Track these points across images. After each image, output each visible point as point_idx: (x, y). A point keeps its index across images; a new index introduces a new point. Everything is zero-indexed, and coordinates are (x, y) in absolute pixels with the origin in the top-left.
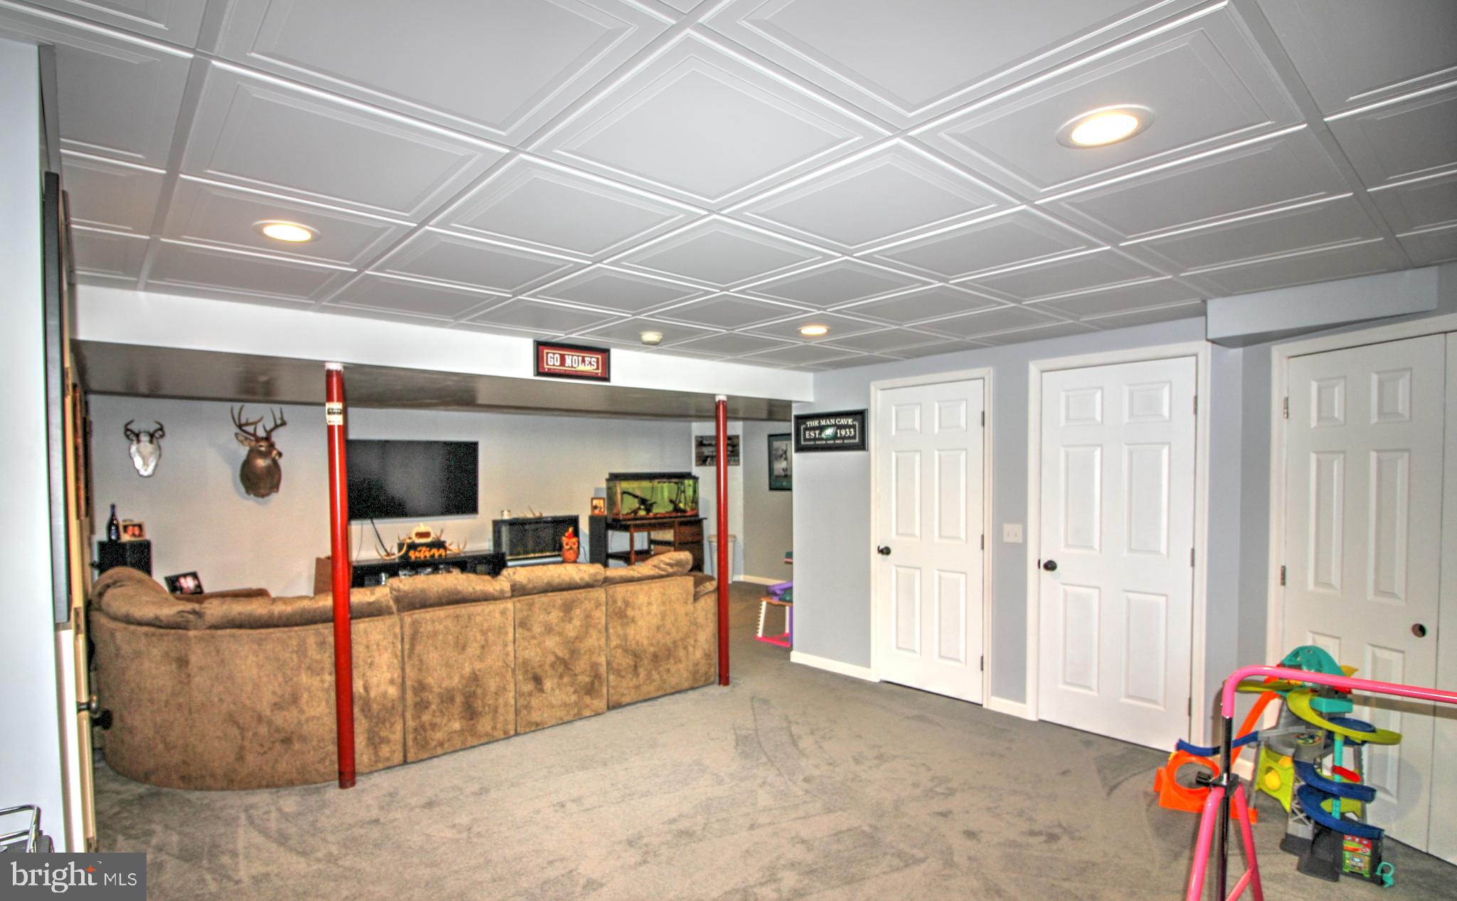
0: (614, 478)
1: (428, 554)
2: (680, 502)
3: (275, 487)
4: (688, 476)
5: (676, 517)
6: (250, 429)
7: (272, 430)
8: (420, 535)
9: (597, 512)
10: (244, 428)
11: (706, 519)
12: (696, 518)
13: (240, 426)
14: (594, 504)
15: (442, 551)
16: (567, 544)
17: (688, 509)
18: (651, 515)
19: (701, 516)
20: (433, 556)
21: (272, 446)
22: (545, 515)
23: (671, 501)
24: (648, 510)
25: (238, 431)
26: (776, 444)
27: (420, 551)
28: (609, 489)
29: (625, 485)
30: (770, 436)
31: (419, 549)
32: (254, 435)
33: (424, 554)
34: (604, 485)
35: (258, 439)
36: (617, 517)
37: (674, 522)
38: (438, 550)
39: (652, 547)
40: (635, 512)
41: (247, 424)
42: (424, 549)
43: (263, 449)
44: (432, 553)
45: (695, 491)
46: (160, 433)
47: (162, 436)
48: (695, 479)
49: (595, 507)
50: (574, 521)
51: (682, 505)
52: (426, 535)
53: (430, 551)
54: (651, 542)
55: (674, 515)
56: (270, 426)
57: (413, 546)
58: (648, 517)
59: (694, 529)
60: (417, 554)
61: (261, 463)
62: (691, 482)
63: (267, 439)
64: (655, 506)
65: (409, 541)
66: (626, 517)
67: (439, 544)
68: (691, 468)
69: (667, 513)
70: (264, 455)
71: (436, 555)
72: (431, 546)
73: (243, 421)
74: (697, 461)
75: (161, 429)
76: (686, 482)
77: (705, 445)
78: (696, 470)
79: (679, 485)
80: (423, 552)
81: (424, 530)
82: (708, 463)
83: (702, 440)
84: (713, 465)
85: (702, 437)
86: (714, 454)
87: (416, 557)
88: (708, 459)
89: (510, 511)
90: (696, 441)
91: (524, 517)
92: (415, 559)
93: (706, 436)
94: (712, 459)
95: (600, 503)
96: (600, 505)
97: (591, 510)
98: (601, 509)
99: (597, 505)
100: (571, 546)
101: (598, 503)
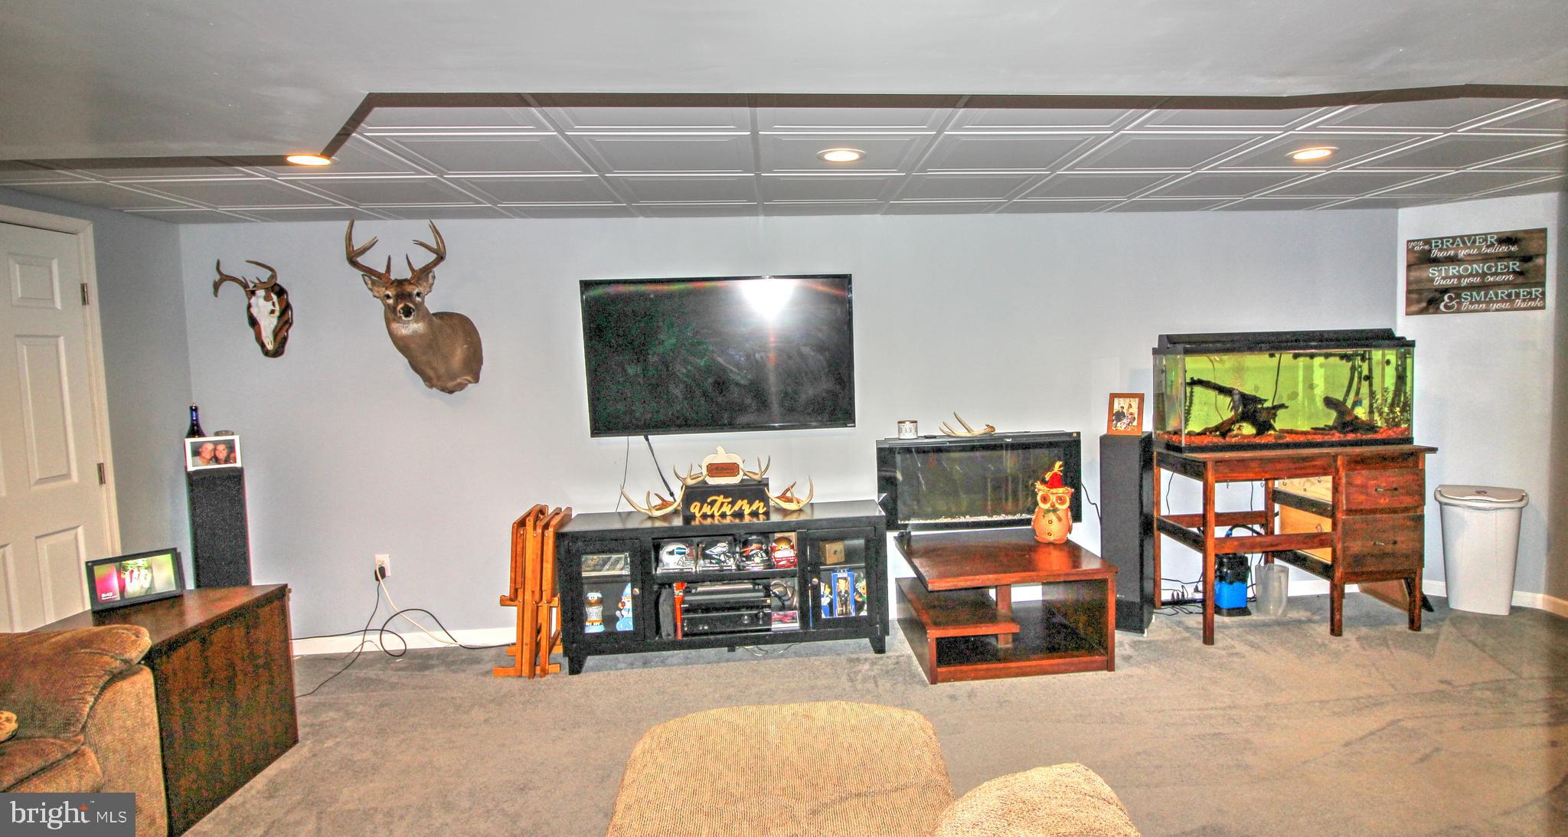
0: (1173, 345)
1: (729, 510)
2: (1357, 403)
4: (1385, 338)
5: (1342, 444)
8: (715, 469)
9: (1121, 426)
11: (1433, 450)
12: (1406, 447)
13: (352, 260)
14: (1116, 407)
15: (759, 506)
16: (1045, 499)
17: (1379, 422)
18: (1270, 437)
19: (1419, 441)
20: (739, 515)
22: (1000, 429)
23: (1329, 402)
24: (1263, 427)
27: (712, 503)
28: (1160, 372)
29: (1198, 366)
31: (710, 500)
32: (385, 276)
33: (720, 510)
34: (1148, 362)
36: (1175, 438)
37: (1335, 457)
38: (751, 503)
39: (1277, 507)
40: (1224, 429)
42: (721, 499)
43: (391, 301)
44: (736, 508)
45: (1401, 378)
48: (1405, 346)
49: (1119, 416)
50: (1068, 447)
51: (1361, 413)
52: (730, 469)
53: (733, 503)
54: (1273, 496)
55: (1337, 437)
57: (699, 492)
58: (1263, 440)
59: (1393, 476)
60: (706, 509)
62: (1391, 355)
64: (1280, 413)
65: (690, 482)
66: (1197, 441)
67: (755, 490)
68: (1395, 322)
69: (1316, 430)
71: (747, 511)
72: (733, 493)
74: (1409, 302)
76: (1377, 355)
77: (1436, 261)
78: (1405, 326)
79: (1358, 361)
80: (717, 505)
81: (722, 458)
82: (1446, 307)
83: (1427, 247)
84: (1458, 311)
85: (1427, 242)
86: (1465, 282)
87: (705, 516)
88: (1446, 297)
89: (916, 422)
90: (1409, 251)
91: (969, 435)
92: (702, 520)
93: (1441, 239)
94: (1458, 296)
95: (1130, 406)
96: (1131, 410)
97: (1110, 421)
98: (1134, 419)
99: (1125, 411)
100: (1053, 506)
101: (1126, 407)
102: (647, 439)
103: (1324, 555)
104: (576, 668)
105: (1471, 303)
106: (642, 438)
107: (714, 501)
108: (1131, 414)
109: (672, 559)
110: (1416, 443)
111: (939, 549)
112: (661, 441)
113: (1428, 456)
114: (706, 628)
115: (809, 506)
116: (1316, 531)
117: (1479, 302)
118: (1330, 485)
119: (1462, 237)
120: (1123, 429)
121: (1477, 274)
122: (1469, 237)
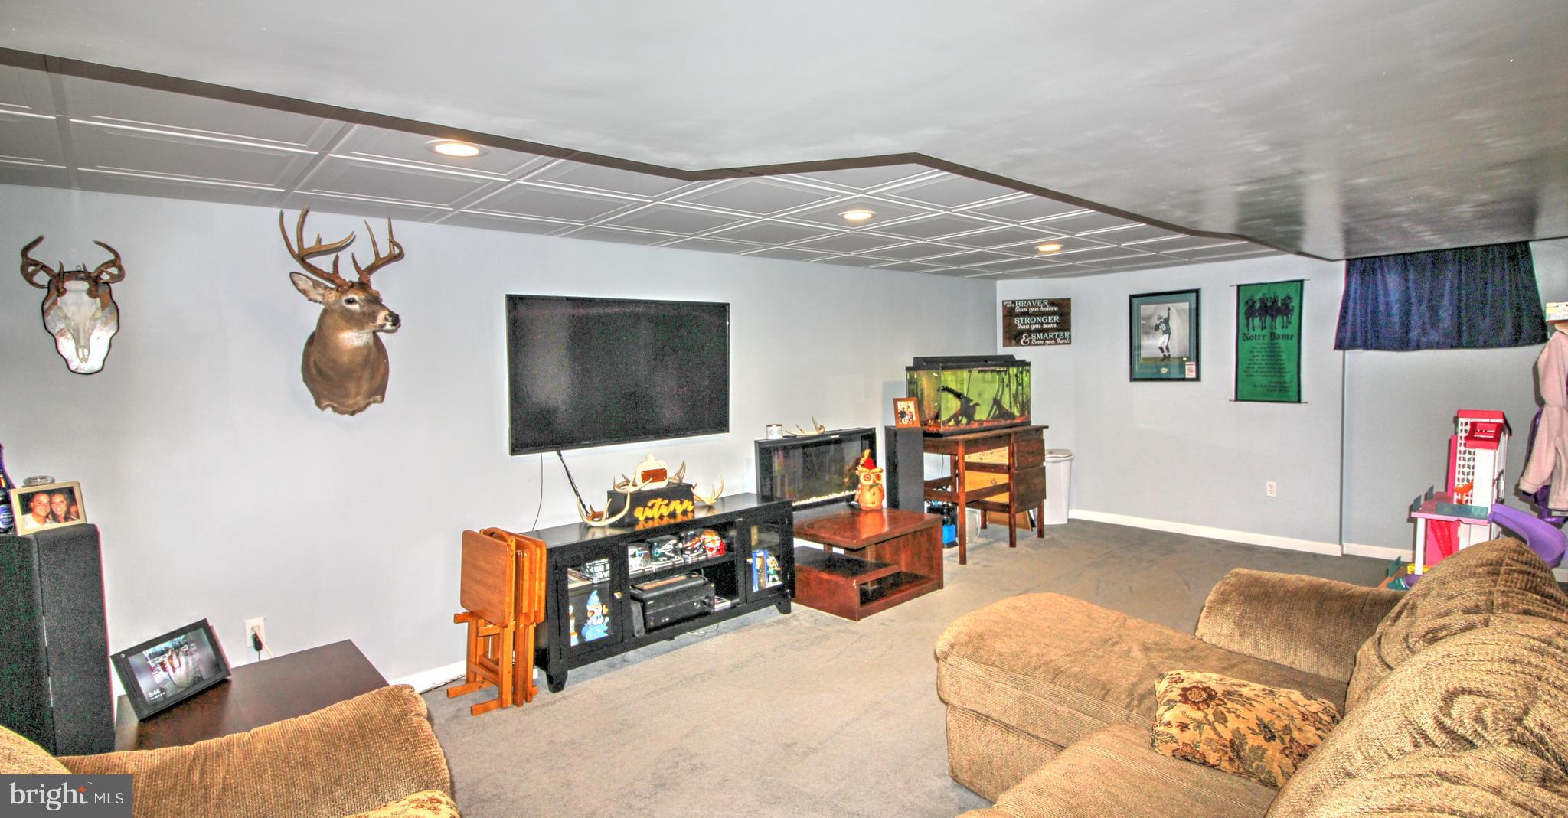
1: (665, 511)
2: (1004, 401)
3: (378, 391)
5: (1003, 426)
6: (324, 263)
7: (372, 269)
8: (648, 475)
9: (901, 421)
10: (312, 261)
13: (302, 258)
14: (900, 409)
15: (687, 505)
17: (1018, 413)
18: (974, 424)
19: (1036, 422)
20: (673, 515)
21: (375, 300)
23: (994, 401)
24: (971, 418)
25: (297, 267)
26: (1146, 309)
27: (652, 507)
28: (912, 382)
30: (1132, 297)
31: (650, 504)
32: (333, 277)
33: (656, 512)
34: (903, 377)
35: (342, 287)
37: (1003, 434)
38: (681, 502)
40: (955, 420)
41: (319, 251)
42: (659, 501)
43: (355, 307)
44: (671, 508)
45: (1024, 385)
46: (114, 270)
47: (120, 277)
49: (903, 414)
50: (869, 437)
51: (1007, 407)
52: (660, 474)
53: (667, 505)
55: (1000, 422)
56: (366, 260)
57: (641, 499)
58: (971, 427)
60: (649, 513)
61: (352, 339)
62: (1017, 370)
63: (363, 286)
64: (977, 408)
65: (630, 489)
66: (944, 429)
67: (683, 492)
69: (992, 419)
70: (357, 321)
71: (679, 511)
72: (668, 494)
73: (309, 242)
75: (116, 262)
76: (1011, 370)
77: (1018, 314)
79: (1003, 374)
80: (656, 508)
81: (653, 465)
82: (1024, 342)
83: (1013, 305)
84: (1030, 344)
85: (1013, 302)
86: (1033, 327)
87: (647, 519)
88: (1024, 336)
89: (781, 425)
90: (1004, 307)
91: (802, 434)
92: (645, 524)
93: (1021, 301)
94: (1030, 336)
95: (909, 407)
96: (909, 410)
97: (897, 418)
98: (913, 416)
99: (905, 410)
100: (874, 482)
101: (906, 408)
102: (560, 455)
103: (1003, 498)
104: (556, 684)
105: (1036, 340)
106: (554, 454)
107: (653, 505)
108: (910, 412)
109: (636, 562)
110: (1032, 424)
111: (820, 521)
112: (574, 456)
113: (1044, 430)
114: (667, 619)
115: (720, 501)
116: (992, 485)
117: (1040, 340)
118: (1007, 452)
119: (1031, 300)
120: (906, 423)
121: (1039, 323)
122: (1035, 300)
